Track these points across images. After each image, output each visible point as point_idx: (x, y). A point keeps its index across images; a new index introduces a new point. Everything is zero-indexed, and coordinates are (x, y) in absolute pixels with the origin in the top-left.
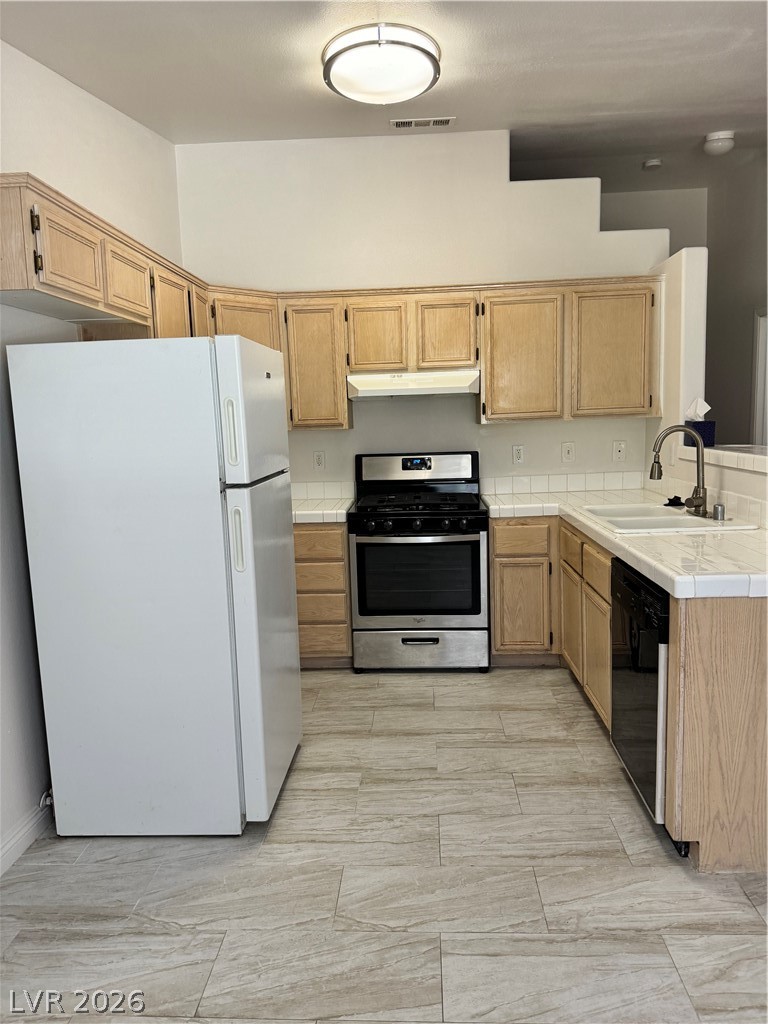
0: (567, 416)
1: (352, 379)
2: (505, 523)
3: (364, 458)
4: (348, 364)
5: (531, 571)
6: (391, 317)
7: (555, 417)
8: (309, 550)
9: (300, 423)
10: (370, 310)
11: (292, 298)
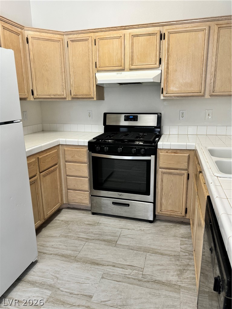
0: (207, 96)
1: (98, 75)
2: (165, 152)
3: (107, 115)
4: (96, 67)
5: (178, 177)
6: (116, 42)
7: (200, 96)
8: (72, 157)
9: (74, 96)
10: (106, 39)
11: (71, 34)
